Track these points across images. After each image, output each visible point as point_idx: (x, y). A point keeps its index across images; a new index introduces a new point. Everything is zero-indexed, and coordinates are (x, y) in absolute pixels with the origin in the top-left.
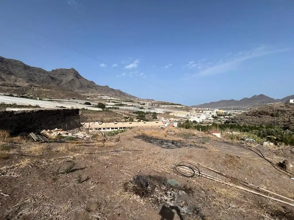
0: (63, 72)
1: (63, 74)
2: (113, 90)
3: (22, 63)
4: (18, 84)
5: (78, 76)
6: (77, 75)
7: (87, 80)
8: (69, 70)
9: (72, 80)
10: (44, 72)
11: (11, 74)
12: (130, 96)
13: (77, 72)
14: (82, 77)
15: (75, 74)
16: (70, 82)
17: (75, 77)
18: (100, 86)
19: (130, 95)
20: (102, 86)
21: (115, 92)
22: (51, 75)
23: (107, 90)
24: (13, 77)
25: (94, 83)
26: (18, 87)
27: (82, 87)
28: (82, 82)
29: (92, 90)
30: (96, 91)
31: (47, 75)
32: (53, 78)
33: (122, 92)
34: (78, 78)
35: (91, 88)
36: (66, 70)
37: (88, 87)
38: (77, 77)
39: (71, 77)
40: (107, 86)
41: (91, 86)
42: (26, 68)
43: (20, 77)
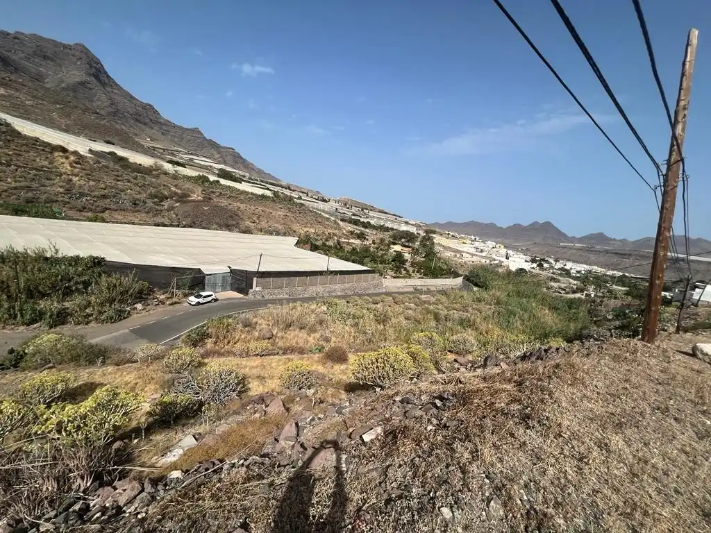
1: (45, 57)
2: (214, 145)
5: (103, 78)
6: (98, 72)
7: (132, 97)
8: (65, 46)
9: (82, 84)
12: (260, 172)
13: (98, 62)
14: (116, 85)
15: (91, 66)
16: (73, 89)
17: (93, 78)
18: (174, 126)
19: (259, 169)
20: (181, 128)
21: (219, 153)
23: (198, 141)
25: (156, 112)
27: (115, 114)
28: (118, 98)
29: (149, 130)
30: (163, 137)
33: (241, 158)
34: (104, 85)
35: (145, 124)
36: (56, 44)
37: (137, 120)
38: (97, 77)
39: (75, 74)
40: (196, 131)
41: (147, 121)
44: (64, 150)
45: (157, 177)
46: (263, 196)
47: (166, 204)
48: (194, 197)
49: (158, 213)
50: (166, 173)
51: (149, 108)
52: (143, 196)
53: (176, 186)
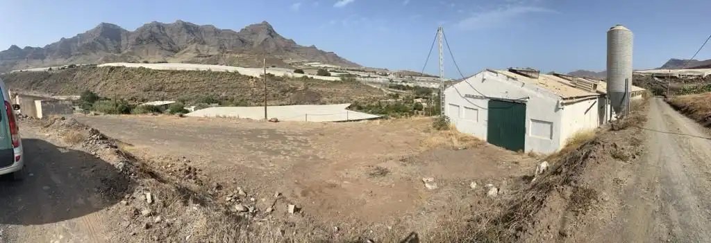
0: (253, 30)
1: (254, 33)
2: (323, 53)
3: (213, 27)
4: (210, 54)
5: (273, 34)
6: (271, 32)
7: (284, 39)
8: (259, 25)
9: (265, 40)
10: (234, 34)
11: (204, 43)
13: (271, 27)
14: (278, 35)
15: (268, 30)
16: (262, 44)
18: (303, 48)
20: (306, 48)
21: (326, 57)
22: (241, 37)
23: (314, 53)
24: (206, 47)
25: (295, 43)
26: (210, 56)
27: (278, 49)
28: (278, 41)
29: (291, 54)
31: (237, 37)
32: (243, 41)
33: (337, 57)
34: (273, 37)
35: (289, 51)
36: (256, 26)
37: (287, 50)
38: (270, 34)
39: (263, 36)
40: (313, 47)
41: (291, 49)
42: (217, 32)
43: (212, 46)
44: (252, 77)
45: (285, 81)
46: (336, 81)
47: (287, 95)
48: (300, 88)
49: (283, 99)
50: (289, 78)
51: (291, 42)
52: (277, 93)
53: (292, 84)
